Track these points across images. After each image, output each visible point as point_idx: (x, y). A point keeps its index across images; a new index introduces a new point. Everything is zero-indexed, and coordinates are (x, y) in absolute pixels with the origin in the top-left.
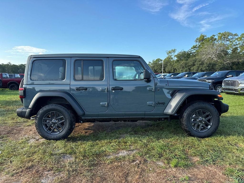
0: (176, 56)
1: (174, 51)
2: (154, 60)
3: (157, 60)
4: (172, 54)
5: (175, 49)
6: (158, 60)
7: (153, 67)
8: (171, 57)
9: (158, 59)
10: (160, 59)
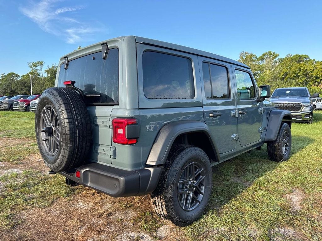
0: (46, 71)
1: (41, 64)
2: (3, 75)
3: (9, 74)
4: (38, 68)
5: (42, 62)
6: (12, 75)
7: (9, 85)
8: (37, 72)
9: (12, 73)
10: (14, 73)
